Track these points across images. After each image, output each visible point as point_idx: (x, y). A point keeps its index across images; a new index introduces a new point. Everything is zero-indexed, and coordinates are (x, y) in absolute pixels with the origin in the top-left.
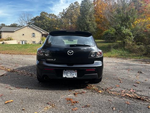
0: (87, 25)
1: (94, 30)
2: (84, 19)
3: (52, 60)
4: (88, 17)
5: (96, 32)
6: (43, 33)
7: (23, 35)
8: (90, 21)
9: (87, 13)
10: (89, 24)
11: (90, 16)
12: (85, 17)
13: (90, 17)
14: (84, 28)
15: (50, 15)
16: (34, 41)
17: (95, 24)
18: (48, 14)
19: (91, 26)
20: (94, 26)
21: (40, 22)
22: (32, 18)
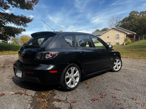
6: (128, 34)
7: (108, 37)
15: (141, 13)
16: (118, 42)
18: (138, 13)
21: (128, 22)
22: (121, 20)
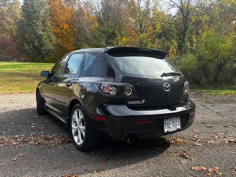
0: (39, 37)
1: (52, 48)
2: (32, 26)
3: (139, 102)
4: (39, 23)
5: (55, 51)
8: (43, 31)
9: (37, 16)
10: (42, 36)
11: (43, 22)
12: (34, 23)
13: (43, 24)
14: (33, 42)
17: (54, 38)
19: (46, 39)
20: (51, 41)
